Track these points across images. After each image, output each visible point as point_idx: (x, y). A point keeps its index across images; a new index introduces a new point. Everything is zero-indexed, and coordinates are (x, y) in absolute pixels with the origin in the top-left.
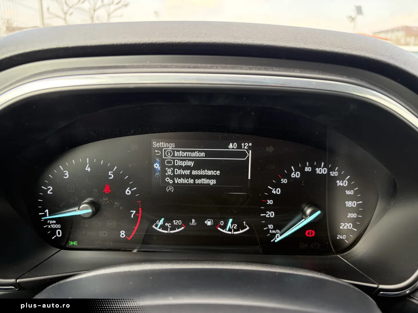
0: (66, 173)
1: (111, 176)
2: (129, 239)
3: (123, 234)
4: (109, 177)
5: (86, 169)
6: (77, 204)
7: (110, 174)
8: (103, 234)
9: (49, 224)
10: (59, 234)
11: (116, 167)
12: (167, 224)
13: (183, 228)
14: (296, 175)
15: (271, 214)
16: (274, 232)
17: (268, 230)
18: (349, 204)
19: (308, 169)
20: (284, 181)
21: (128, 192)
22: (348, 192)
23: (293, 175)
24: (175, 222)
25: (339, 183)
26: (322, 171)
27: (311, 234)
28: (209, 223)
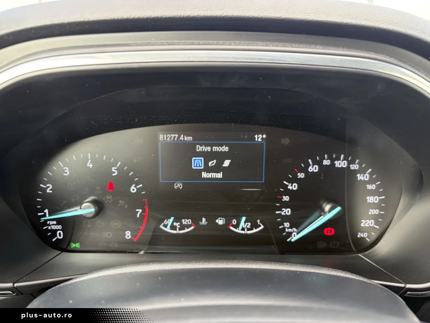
0: (66, 169)
1: (114, 172)
2: (135, 240)
3: (129, 234)
4: (112, 174)
5: (88, 165)
6: (79, 203)
8: (107, 235)
9: (49, 225)
10: (60, 235)
11: (120, 163)
12: (175, 224)
13: (192, 228)
14: (313, 169)
15: (287, 212)
16: (290, 230)
17: (284, 228)
18: (371, 199)
19: (326, 162)
20: (301, 175)
21: (133, 189)
22: (369, 187)
23: (311, 169)
24: (185, 222)
25: (360, 177)
26: (341, 164)
27: (330, 232)
28: (220, 222)
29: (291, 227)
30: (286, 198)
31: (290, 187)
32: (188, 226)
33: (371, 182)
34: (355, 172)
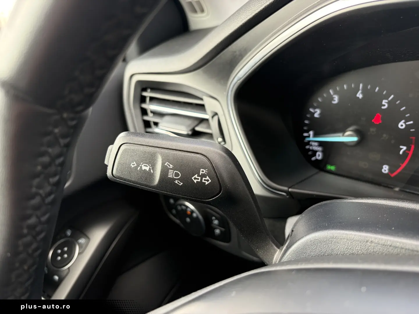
0: (335, 98)
1: (384, 105)
2: (393, 175)
3: (385, 169)
4: (381, 106)
5: (358, 95)
6: (342, 130)
7: (383, 103)
8: (363, 164)
9: (311, 145)
10: (319, 156)
11: (392, 96)
21: (402, 125)
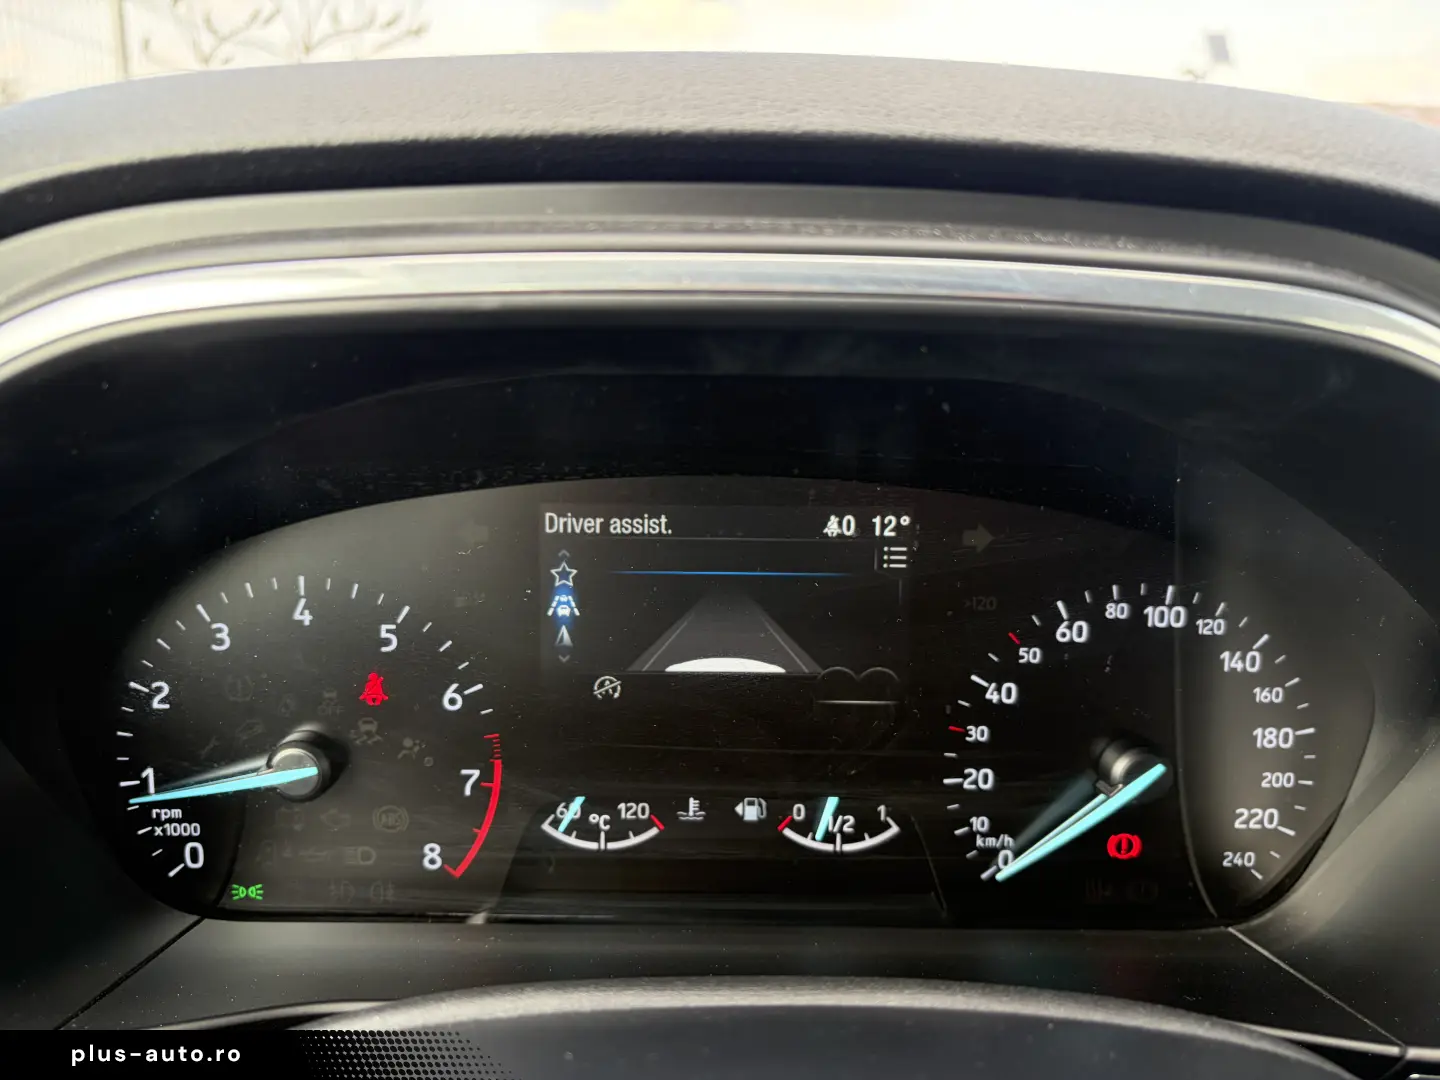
0: (220, 630)
1: (388, 642)
2: (457, 874)
3: (434, 855)
4: (380, 647)
5: (297, 616)
6: (263, 747)
7: (383, 635)
8: (358, 856)
9: (158, 822)
10: (195, 857)
11: (407, 608)
12: (594, 818)
13: (653, 832)
14: (1073, 632)
15: (981, 778)
16: (991, 842)
17: (972, 835)
18: (1268, 738)
19: (1116, 611)
20: (1031, 655)
21: (452, 699)
22: (1263, 695)
23: (1064, 634)
24: (627, 811)
25: (1231, 662)
26: (1166, 616)
27: (1125, 847)
28: (750, 812)
29: (994, 832)
30: (979, 734)
31: (992, 696)
32: (639, 827)
33: (1267, 678)
34: (1215, 644)
